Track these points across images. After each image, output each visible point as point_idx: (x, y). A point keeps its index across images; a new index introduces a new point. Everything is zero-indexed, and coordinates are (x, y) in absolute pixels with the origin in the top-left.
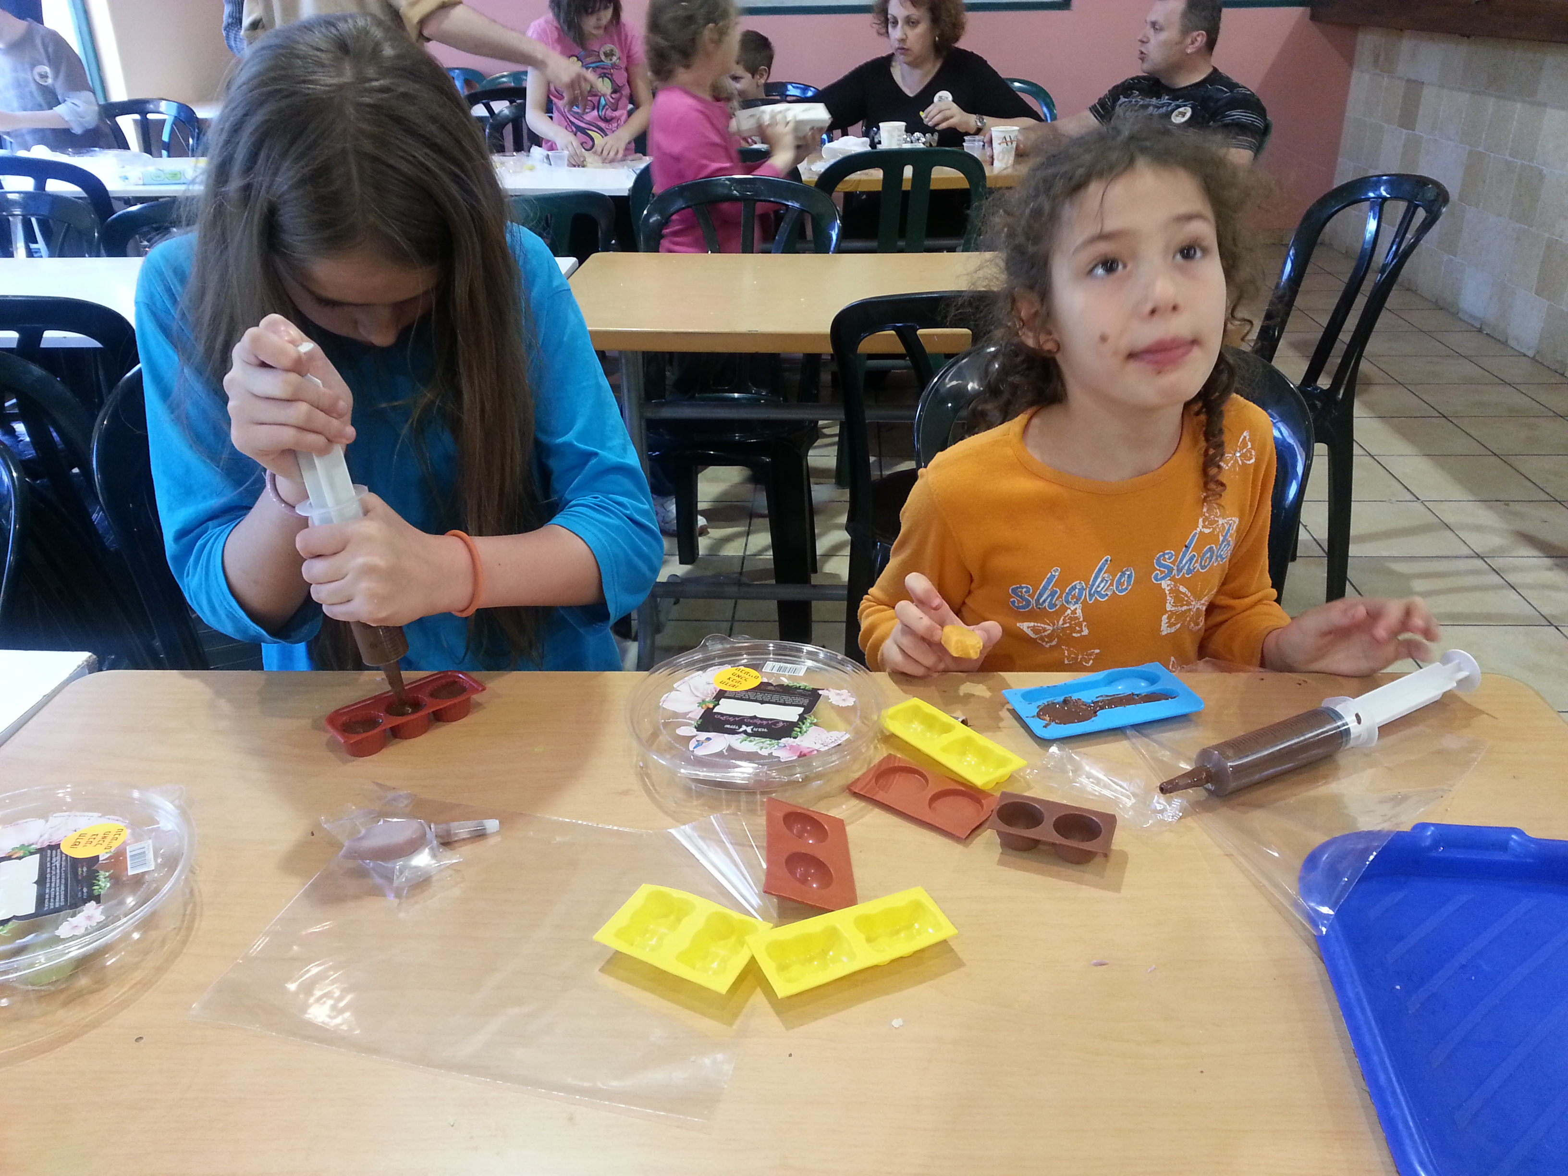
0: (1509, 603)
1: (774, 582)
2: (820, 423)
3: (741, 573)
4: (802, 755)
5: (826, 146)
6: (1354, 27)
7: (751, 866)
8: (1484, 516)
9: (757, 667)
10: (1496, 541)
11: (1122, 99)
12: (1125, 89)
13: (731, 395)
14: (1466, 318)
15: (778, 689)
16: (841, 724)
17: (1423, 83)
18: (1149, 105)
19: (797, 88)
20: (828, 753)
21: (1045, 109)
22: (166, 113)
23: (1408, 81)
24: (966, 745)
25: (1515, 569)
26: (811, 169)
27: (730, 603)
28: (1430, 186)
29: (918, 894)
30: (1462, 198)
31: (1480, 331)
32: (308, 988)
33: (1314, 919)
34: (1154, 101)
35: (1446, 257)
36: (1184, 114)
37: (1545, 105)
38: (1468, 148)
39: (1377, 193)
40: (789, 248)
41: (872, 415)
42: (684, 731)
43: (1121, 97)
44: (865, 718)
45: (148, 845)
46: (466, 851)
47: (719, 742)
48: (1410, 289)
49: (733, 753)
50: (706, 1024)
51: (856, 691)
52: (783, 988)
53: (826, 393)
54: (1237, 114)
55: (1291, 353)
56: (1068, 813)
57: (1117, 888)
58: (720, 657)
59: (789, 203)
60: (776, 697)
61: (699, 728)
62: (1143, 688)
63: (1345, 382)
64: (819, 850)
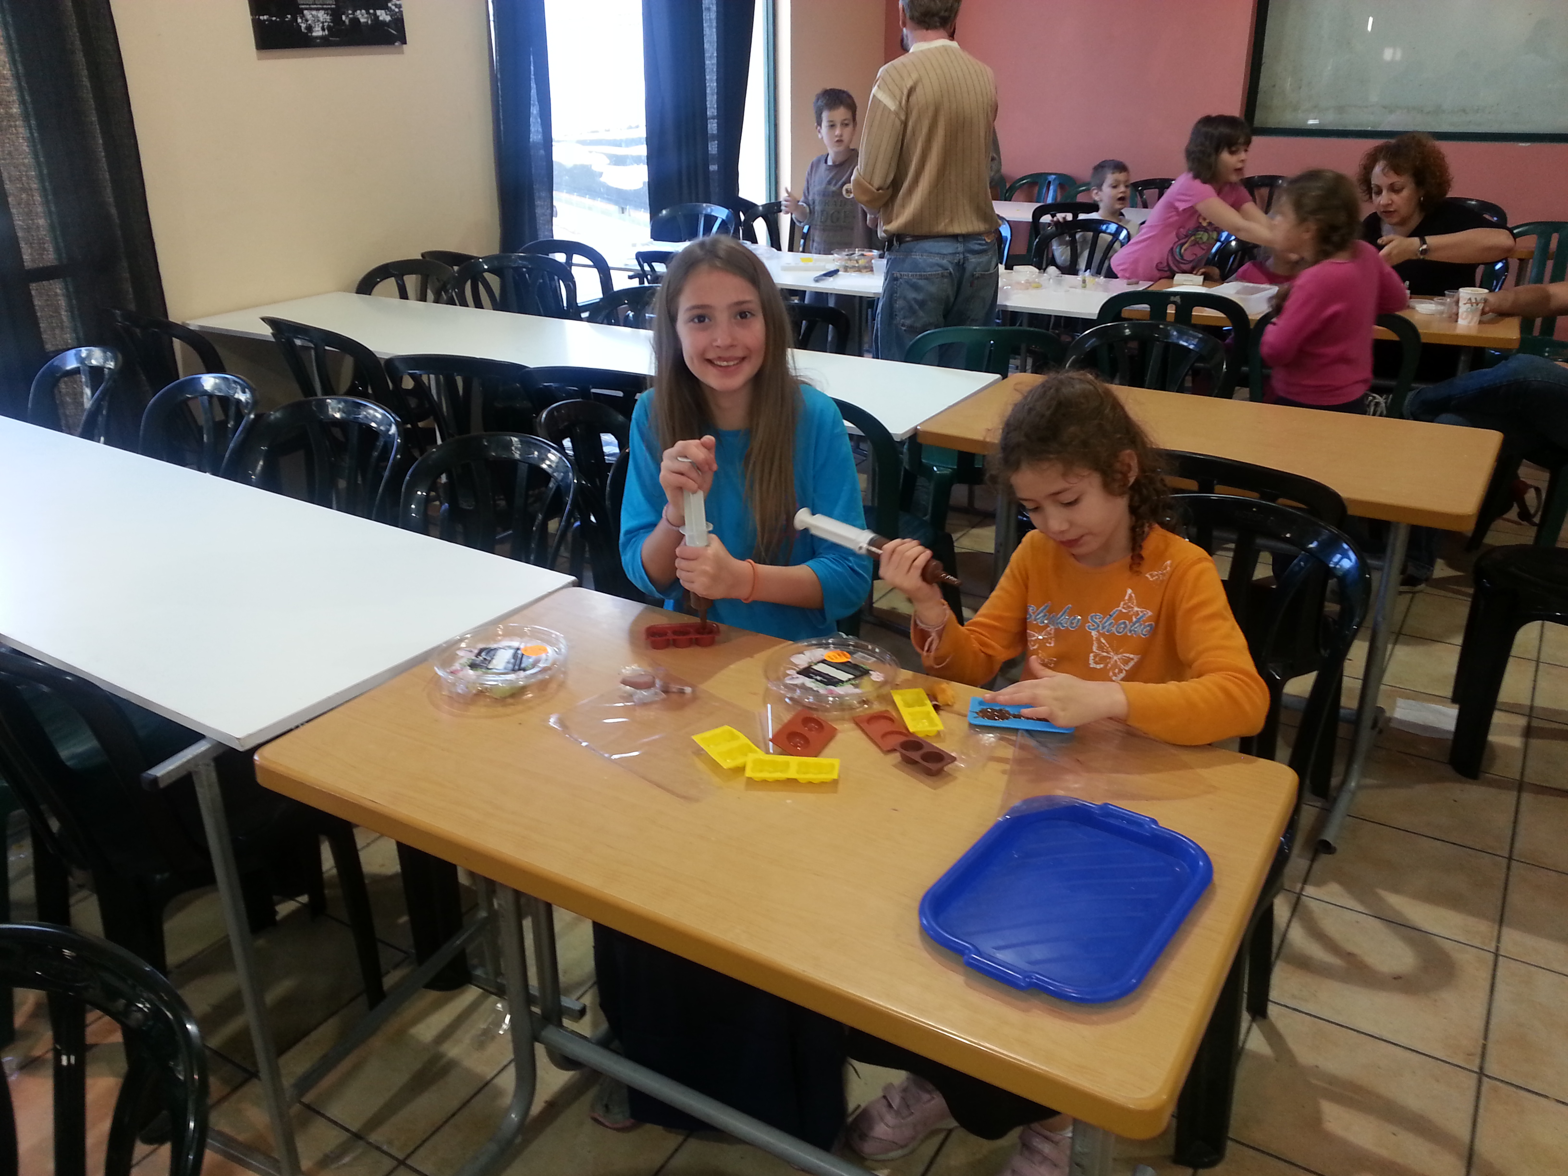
16: (869, 689)
42: (790, 672)
44: (884, 689)
47: (804, 681)
49: (805, 687)
51: (890, 676)
60: (844, 668)
61: (799, 673)
64: (812, 735)
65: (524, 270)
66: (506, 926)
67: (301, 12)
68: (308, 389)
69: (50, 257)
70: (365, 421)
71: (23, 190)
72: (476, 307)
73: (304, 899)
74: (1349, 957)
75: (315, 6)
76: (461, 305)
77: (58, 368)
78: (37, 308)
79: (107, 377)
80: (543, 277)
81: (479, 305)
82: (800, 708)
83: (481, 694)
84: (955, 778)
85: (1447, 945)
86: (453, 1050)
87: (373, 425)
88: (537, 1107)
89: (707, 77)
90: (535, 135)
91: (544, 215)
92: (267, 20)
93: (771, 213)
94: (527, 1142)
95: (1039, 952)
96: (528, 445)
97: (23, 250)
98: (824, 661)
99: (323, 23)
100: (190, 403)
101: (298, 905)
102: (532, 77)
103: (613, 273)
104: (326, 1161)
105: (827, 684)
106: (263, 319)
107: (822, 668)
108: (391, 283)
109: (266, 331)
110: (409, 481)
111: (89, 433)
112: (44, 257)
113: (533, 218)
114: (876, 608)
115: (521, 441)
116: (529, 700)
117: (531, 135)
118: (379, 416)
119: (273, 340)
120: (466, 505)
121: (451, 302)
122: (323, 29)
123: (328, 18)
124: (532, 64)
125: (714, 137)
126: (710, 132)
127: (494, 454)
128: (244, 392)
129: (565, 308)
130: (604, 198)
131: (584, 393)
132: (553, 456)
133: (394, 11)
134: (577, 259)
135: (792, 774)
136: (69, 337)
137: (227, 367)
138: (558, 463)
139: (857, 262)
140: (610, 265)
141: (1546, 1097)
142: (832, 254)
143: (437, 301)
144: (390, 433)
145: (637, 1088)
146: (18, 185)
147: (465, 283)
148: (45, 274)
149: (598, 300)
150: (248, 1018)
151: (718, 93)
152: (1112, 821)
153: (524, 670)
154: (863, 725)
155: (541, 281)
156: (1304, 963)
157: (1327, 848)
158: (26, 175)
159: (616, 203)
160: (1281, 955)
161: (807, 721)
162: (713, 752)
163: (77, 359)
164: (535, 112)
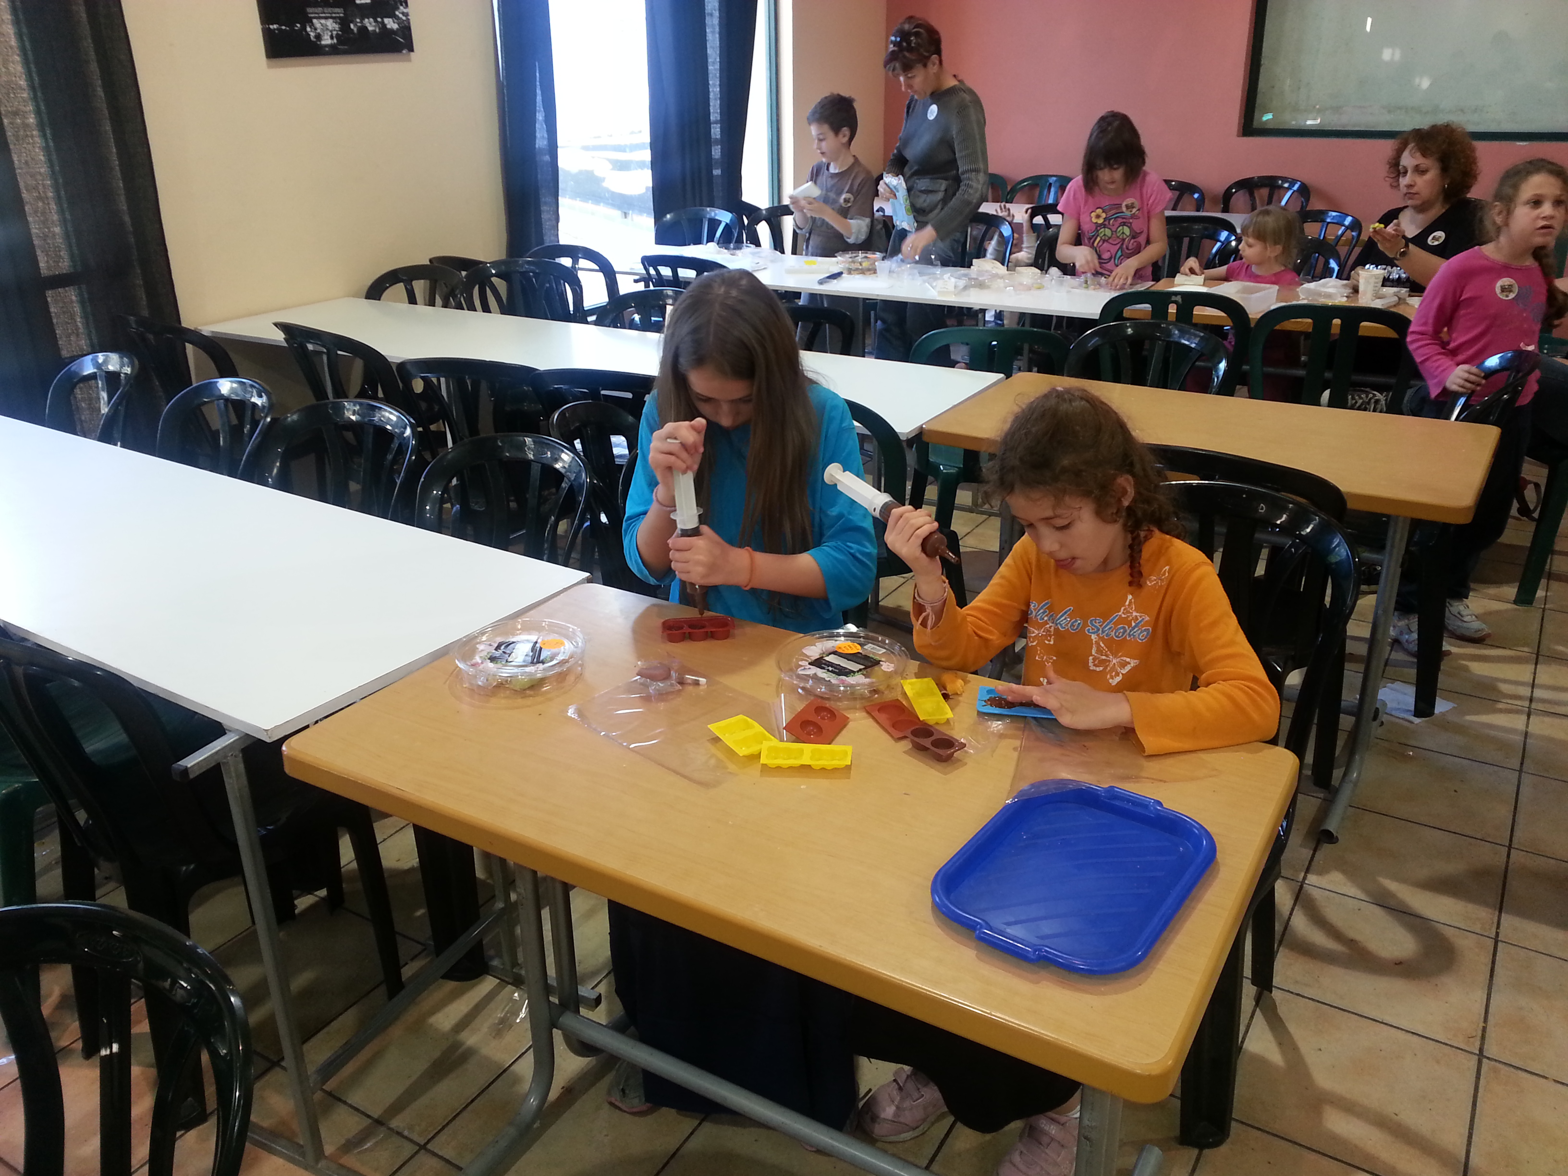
4: (843, 685)
15: (862, 657)
29: (849, 748)
42: (802, 663)
47: (812, 671)
49: (814, 677)
51: (899, 667)
60: (857, 659)
61: (810, 663)
64: (825, 724)
65: (531, 274)
66: (526, 913)
67: (310, 21)
68: (319, 392)
69: (65, 266)
70: (380, 423)
71: (40, 198)
72: (484, 312)
73: (323, 893)
74: (1351, 943)
75: (324, 15)
76: (468, 310)
77: (76, 373)
78: (53, 315)
79: (123, 382)
80: (549, 282)
81: (486, 309)
82: (812, 698)
83: (501, 686)
84: (966, 764)
85: (1449, 932)
86: (471, 1039)
87: (389, 427)
88: (554, 1093)
89: (711, 82)
90: (541, 141)
91: (550, 220)
92: (277, 29)
93: (775, 216)
94: (544, 1128)
95: (1048, 928)
96: (541, 445)
97: (39, 258)
98: (835, 653)
99: (331, 31)
100: (204, 409)
101: (317, 899)
102: (538, 83)
103: (619, 277)
104: (348, 1146)
105: (839, 674)
106: (276, 325)
107: (831, 658)
108: (400, 288)
109: (278, 337)
110: (423, 482)
111: (106, 437)
112: (60, 264)
113: (539, 224)
114: (883, 607)
115: (534, 441)
116: (546, 692)
117: (537, 141)
118: (394, 418)
119: (285, 345)
120: (478, 506)
121: (459, 307)
122: (332, 38)
123: (337, 27)
124: (537, 71)
125: (717, 142)
126: (713, 136)
127: (508, 454)
128: (260, 396)
129: (572, 312)
130: (608, 204)
131: (594, 394)
132: (566, 457)
133: (401, 18)
134: (583, 263)
135: (806, 760)
136: (84, 343)
137: (239, 372)
138: (571, 462)
139: (861, 265)
140: (616, 269)
141: (1546, 1078)
142: (836, 257)
143: (445, 306)
144: (405, 435)
145: (652, 1071)
146: (35, 195)
147: (474, 287)
148: (60, 281)
149: (605, 304)
150: (274, 1005)
151: (721, 99)
152: (1117, 803)
153: (543, 662)
154: (876, 714)
155: (548, 285)
156: (1307, 950)
157: (1329, 837)
158: (42, 184)
159: (619, 208)
160: (1284, 942)
161: (819, 709)
162: (728, 739)
163: (93, 365)
164: (541, 118)
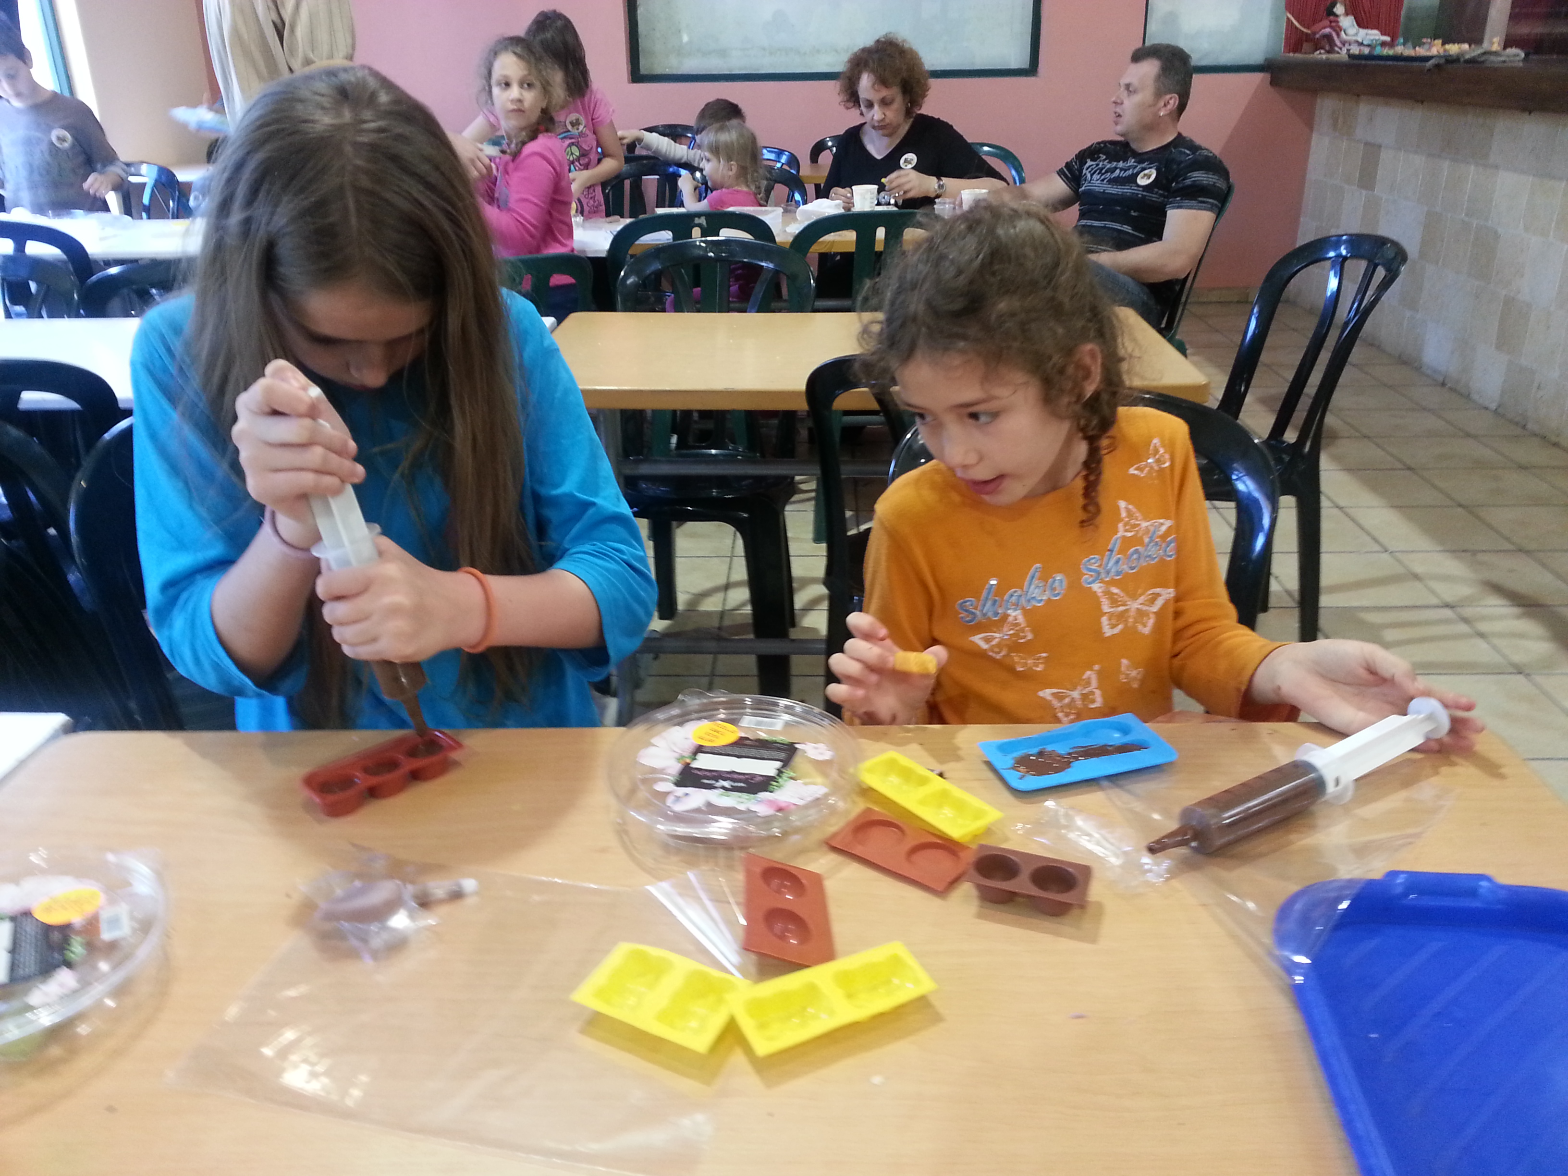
0: (1480, 651)
1: (752, 636)
2: (797, 478)
3: (720, 628)
4: (780, 810)
5: (800, 208)
6: (1314, 92)
7: (730, 922)
8: (1452, 566)
9: (733, 721)
10: (1464, 591)
11: (1089, 163)
12: (1091, 153)
13: (708, 451)
14: (1429, 372)
15: (757, 744)
16: (819, 779)
17: (1380, 146)
18: (1116, 168)
19: (772, 152)
20: (806, 807)
21: (1014, 172)
22: (146, 176)
23: (1367, 144)
24: (943, 797)
25: (1483, 618)
26: (785, 231)
27: (710, 657)
28: (1389, 245)
29: (897, 948)
30: (1422, 255)
31: (1443, 384)
32: (284, 1053)
33: (1291, 968)
34: (1121, 164)
35: (1408, 314)
36: (1149, 177)
37: (1497, 167)
38: (1426, 209)
39: (1338, 251)
40: (764, 308)
41: (848, 470)
42: (661, 787)
43: (1088, 160)
44: (842, 771)
45: (123, 910)
46: (444, 910)
47: (696, 797)
48: (1373, 344)
49: (713, 809)
50: (687, 1085)
51: (833, 745)
52: (763, 1046)
53: (802, 448)
54: (1199, 176)
55: (1259, 408)
56: (1045, 864)
57: (1093, 940)
58: (696, 712)
59: (763, 264)
60: (753, 752)
61: (678, 784)
62: (1116, 738)
63: (1311, 435)
64: (797, 905)
98: (701, 750)
105: (750, 791)
135: (842, 1009)
161: (768, 876)
